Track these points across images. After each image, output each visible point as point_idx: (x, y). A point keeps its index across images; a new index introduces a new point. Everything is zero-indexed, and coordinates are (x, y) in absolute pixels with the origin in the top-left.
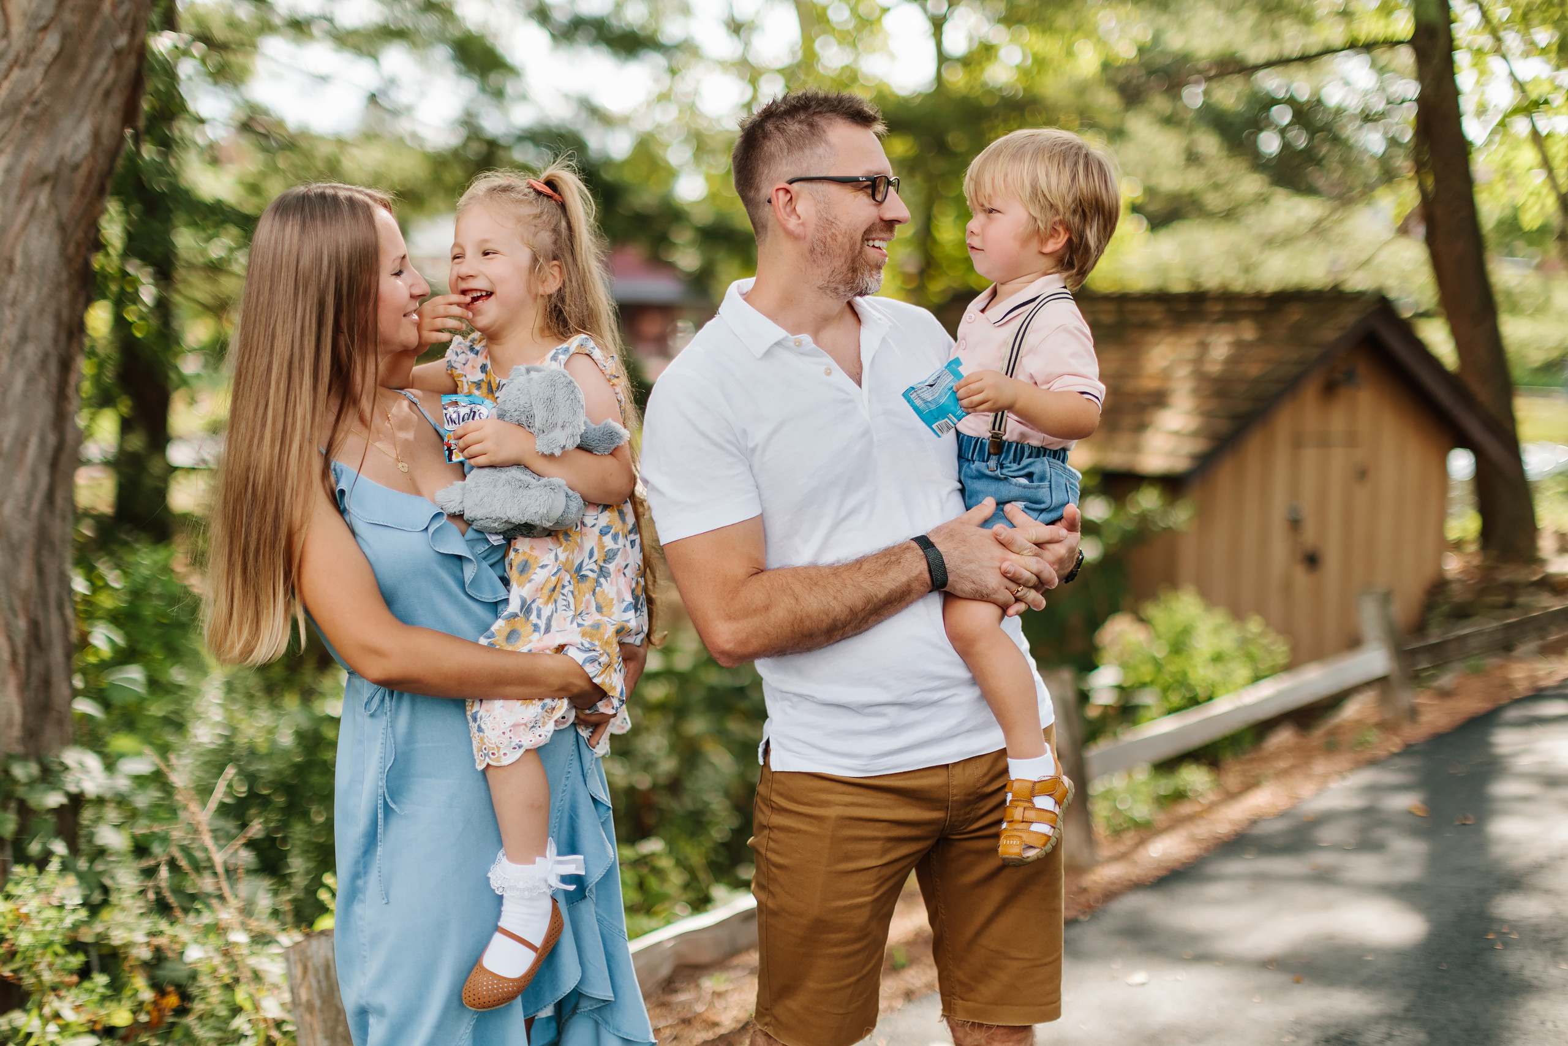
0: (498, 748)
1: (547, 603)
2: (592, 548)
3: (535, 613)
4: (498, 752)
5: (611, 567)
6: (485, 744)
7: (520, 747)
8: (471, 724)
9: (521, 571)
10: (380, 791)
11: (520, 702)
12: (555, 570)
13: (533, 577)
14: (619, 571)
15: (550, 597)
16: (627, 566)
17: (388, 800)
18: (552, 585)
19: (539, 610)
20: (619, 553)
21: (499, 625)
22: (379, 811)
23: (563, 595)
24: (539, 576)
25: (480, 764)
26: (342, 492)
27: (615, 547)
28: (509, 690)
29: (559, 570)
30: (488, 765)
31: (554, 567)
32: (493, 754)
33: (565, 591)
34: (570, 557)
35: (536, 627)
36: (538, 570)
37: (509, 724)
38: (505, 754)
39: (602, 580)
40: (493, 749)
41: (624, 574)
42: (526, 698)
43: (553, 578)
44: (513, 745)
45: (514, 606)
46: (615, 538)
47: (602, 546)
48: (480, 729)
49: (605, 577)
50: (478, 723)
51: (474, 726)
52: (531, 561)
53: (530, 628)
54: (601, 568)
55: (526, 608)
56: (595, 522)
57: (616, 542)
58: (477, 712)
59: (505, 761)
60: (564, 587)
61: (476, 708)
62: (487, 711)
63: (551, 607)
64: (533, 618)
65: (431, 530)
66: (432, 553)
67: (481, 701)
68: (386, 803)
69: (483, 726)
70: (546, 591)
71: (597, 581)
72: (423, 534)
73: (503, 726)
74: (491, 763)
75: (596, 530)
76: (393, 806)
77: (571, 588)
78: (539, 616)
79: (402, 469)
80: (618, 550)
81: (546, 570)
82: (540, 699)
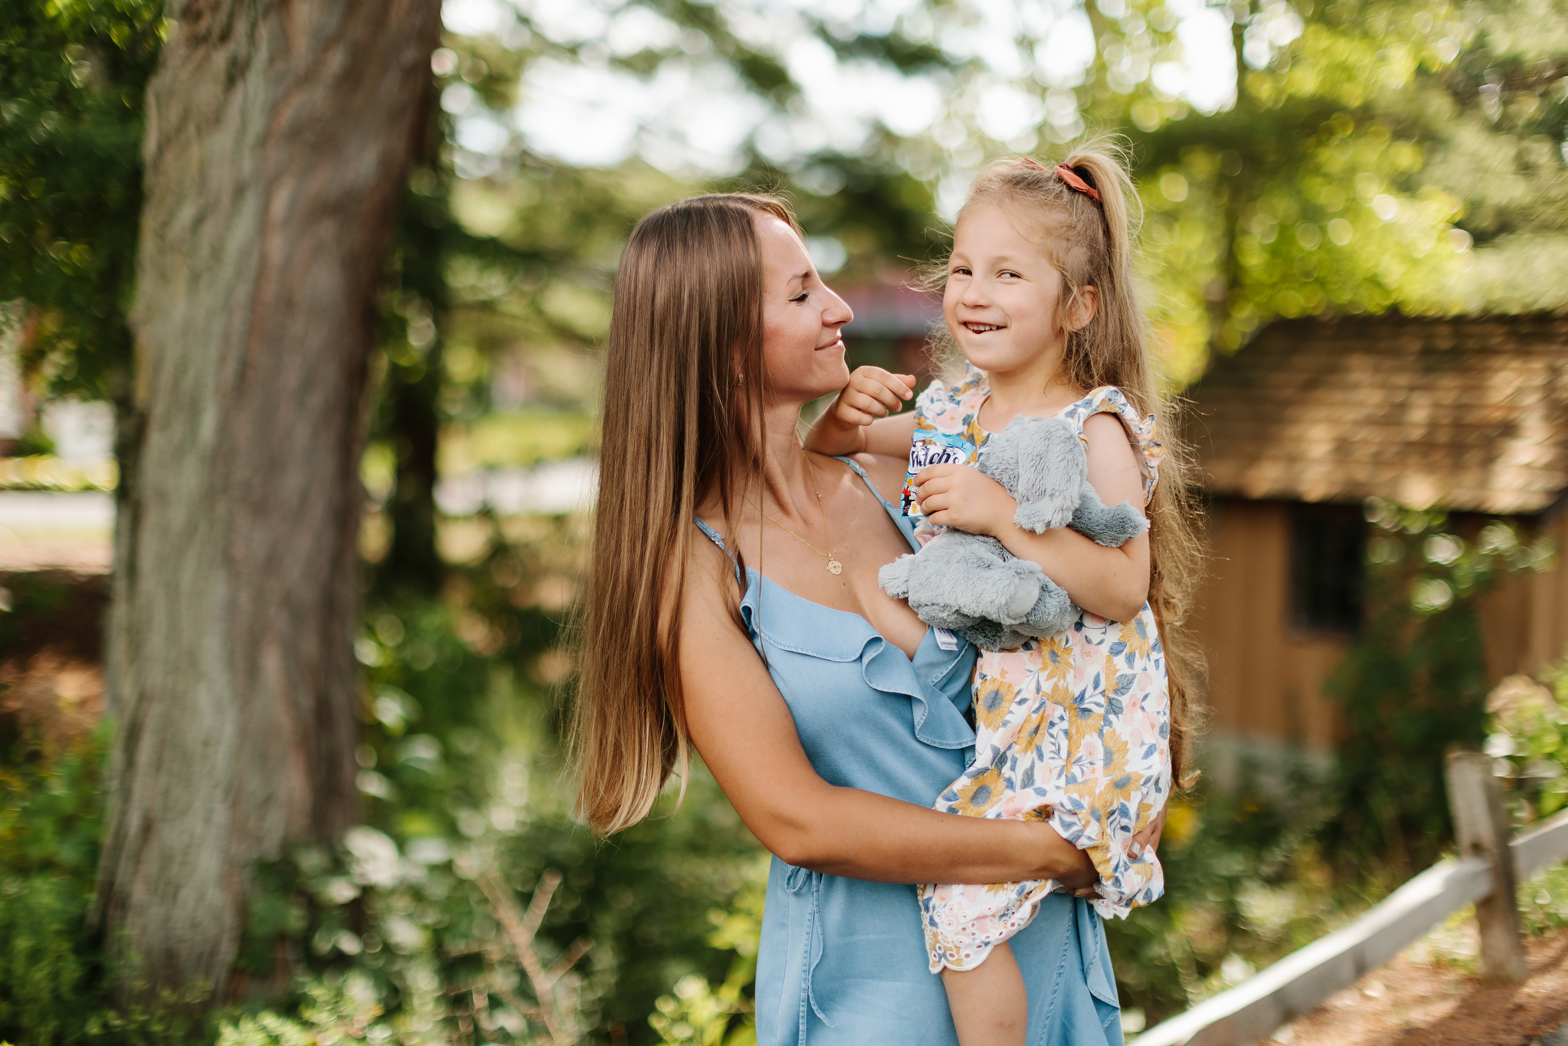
0: (958, 948)
1: (1026, 750)
2: (1098, 675)
3: (1009, 764)
4: (958, 953)
5: (1125, 700)
6: (938, 942)
7: (987, 944)
8: (923, 912)
9: (990, 706)
10: (803, 995)
11: (986, 887)
12: (1037, 705)
13: (1008, 717)
14: (1134, 704)
15: (1030, 743)
16: (1146, 696)
17: (815, 1008)
18: (1033, 726)
19: (1015, 761)
20: (1136, 681)
21: (962, 783)
22: (801, 1021)
23: (1052, 736)
24: (1017, 715)
25: (933, 966)
26: (747, 610)
27: (1129, 672)
28: (971, 871)
29: (1042, 704)
30: (945, 968)
31: (1035, 700)
32: (951, 955)
33: (1054, 731)
34: (1061, 684)
35: (1010, 784)
36: (1014, 707)
37: (970, 917)
38: (967, 956)
39: (1112, 717)
40: (951, 949)
41: (1143, 708)
42: (995, 882)
43: (1034, 716)
44: (978, 942)
45: (983, 758)
46: (1130, 659)
47: (1111, 669)
48: (933, 923)
49: (1116, 713)
50: (930, 913)
51: (925, 917)
52: (1003, 691)
53: (1002, 784)
54: (1110, 701)
55: (1000, 759)
56: (1103, 636)
57: (1131, 666)
58: (930, 899)
59: (969, 965)
60: (1052, 724)
61: (928, 893)
62: (942, 899)
63: (1032, 755)
64: (1006, 770)
65: (866, 660)
66: (867, 690)
67: (935, 885)
68: (810, 1011)
69: (936, 919)
70: (1025, 735)
71: (1106, 719)
72: (856, 666)
73: (962, 920)
74: (949, 966)
75: (1105, 648)
76: (821, 1015)
77: (1065, 725)
78: (1013, 769)
79: (833, 571)
80: (1134, 676)
81: (1025, 706)
82: (1014, 882)
